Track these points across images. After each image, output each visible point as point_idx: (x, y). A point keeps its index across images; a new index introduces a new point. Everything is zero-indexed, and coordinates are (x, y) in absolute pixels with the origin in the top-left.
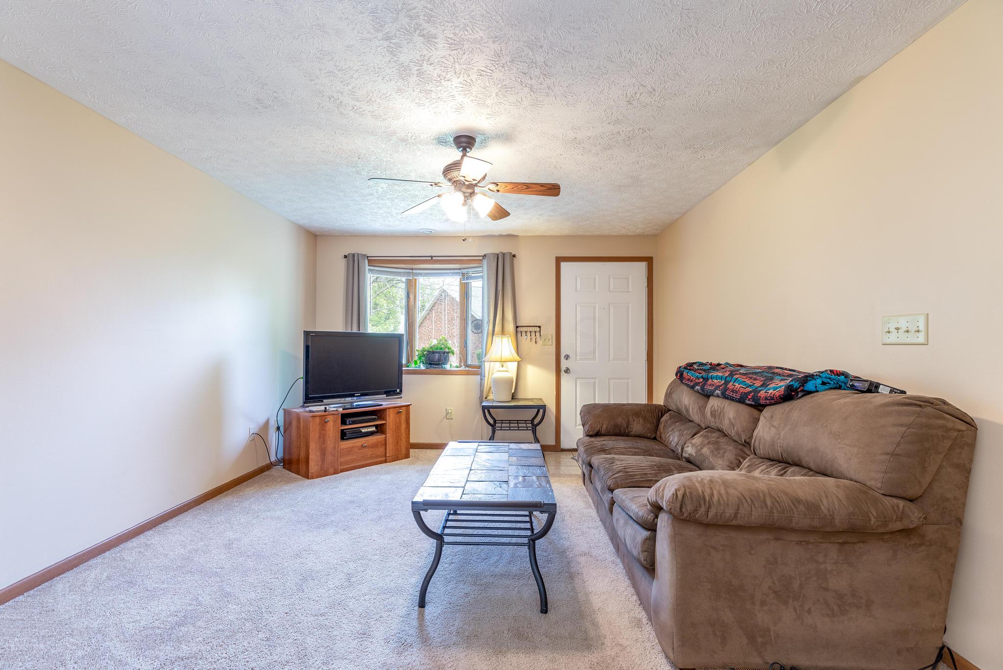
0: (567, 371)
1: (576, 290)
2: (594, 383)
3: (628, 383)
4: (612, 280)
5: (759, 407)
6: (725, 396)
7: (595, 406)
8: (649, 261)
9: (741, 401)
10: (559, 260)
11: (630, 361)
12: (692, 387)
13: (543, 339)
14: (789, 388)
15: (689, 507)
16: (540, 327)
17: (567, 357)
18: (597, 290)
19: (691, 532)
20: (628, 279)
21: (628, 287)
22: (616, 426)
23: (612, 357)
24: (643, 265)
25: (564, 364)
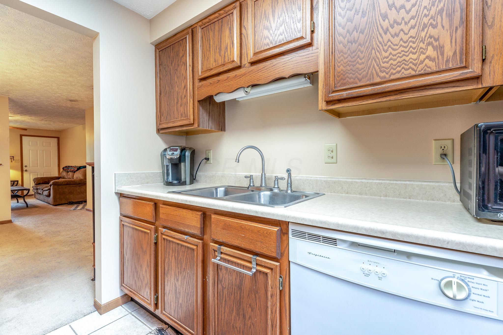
0: (26, 171)
1: (29, 145)
2: (38, 174)
3: (51, 174)
4: (44, 143)
5: (75, 172)
6: (70, 172)
7: (38, 178)
8: (58, 138)
9: (72, 172)
10: (21, 136)
11: (52, 167)
12: (65, 171)
13: (15, 161)
14: (78, 168)
15: (55, 183)
16: (13, 157)
17: (26, 166)
18: (38, 146)
19: (56, 187)
20: (50, 143)
21: (50, 145)
22: (45, 181)
23: (44, 166)
24: (56, 140)
25: (25, 169)
